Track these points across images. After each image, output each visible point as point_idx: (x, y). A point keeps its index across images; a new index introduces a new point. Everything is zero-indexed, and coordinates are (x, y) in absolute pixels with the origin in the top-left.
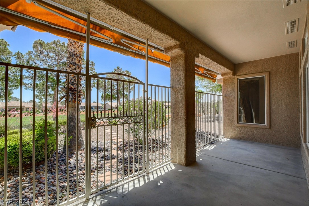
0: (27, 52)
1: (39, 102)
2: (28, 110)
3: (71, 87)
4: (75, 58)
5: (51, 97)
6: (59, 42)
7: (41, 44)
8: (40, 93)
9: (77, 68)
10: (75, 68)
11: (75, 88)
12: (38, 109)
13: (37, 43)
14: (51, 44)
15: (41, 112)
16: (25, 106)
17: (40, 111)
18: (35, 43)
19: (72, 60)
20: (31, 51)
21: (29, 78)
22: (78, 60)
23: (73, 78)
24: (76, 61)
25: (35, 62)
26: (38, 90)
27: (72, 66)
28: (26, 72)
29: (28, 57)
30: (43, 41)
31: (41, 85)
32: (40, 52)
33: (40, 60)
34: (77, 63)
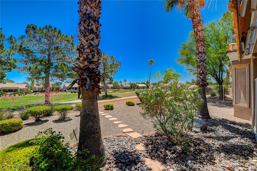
0: (20, 36)
1: (31, 84)
2: (21, 90)
3: (89, 67)
4: (92, 22)
5: (43, 80)
6: (51, 27)
7: (34, 28)
8: (33, 76)
9: (96, 38)
10: (93, 38)
11: (93, 69)
12: (30, 90)
13: (30, 27)
14: (43, 29)
15: (33, 93)
16: (19, 87)
17: (32, 91)
18: (27, 27)
19: (88, 26)
20: (24, 36)
21: (22, 62)
22: (96, 25)
23: (90, 52)
24: (94, 27)
25: (28, 47)
26: (31, 73)
27: (88, 34)
28: (19, 55)
29: (21, 41)
30: (35, 26)
31: (34, 68)
32: (32, 36)
33: (32, 44)
34: (95, 29)
